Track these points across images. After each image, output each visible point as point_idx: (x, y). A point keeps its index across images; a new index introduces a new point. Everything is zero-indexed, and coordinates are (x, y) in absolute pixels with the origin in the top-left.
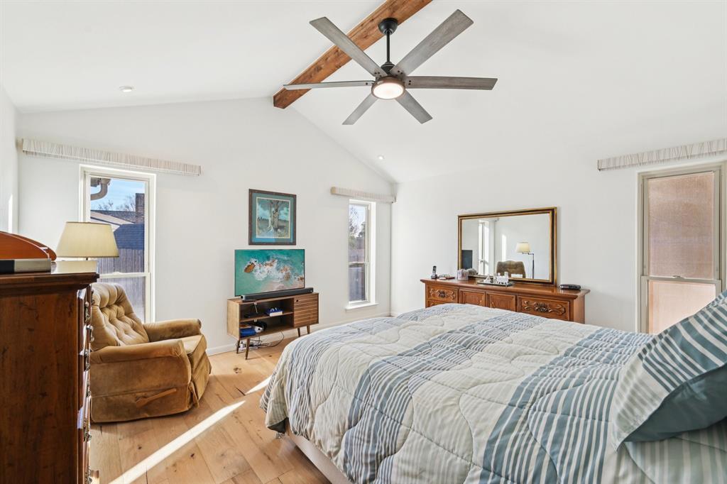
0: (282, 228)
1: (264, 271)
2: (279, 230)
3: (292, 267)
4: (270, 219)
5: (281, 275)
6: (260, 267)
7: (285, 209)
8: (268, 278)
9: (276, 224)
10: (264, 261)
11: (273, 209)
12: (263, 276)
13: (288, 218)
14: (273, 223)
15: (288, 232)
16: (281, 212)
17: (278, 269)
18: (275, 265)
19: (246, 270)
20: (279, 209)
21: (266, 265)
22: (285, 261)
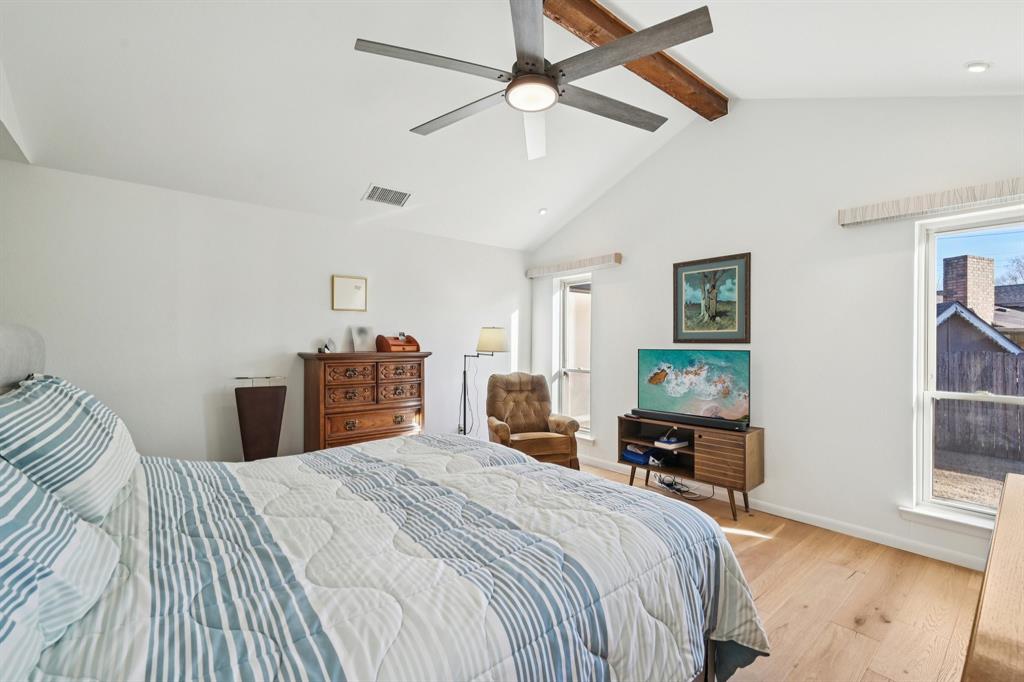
0: (721, 314)
1: (682, 383)
2: (718, 319)
3: (735, 378)
4: (703, 303)
5: (713, 390)
6: (677, 376)
7: (729, 282)
8: (690, 394)
9: (713, 310)
10: (684, 367)
11: (708, 286)
12: (682, 390)
13: (735, 296)
14: (708, 308)
15: (734, 320)
16: (722, 288)
17: (708, 380)
18: (704, 374)
19: (651, 380)
20: (717, 284)
21: (687, 373)
22: (721, 369)
